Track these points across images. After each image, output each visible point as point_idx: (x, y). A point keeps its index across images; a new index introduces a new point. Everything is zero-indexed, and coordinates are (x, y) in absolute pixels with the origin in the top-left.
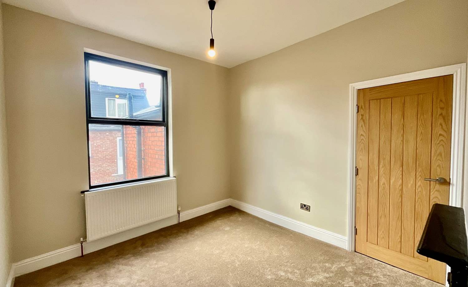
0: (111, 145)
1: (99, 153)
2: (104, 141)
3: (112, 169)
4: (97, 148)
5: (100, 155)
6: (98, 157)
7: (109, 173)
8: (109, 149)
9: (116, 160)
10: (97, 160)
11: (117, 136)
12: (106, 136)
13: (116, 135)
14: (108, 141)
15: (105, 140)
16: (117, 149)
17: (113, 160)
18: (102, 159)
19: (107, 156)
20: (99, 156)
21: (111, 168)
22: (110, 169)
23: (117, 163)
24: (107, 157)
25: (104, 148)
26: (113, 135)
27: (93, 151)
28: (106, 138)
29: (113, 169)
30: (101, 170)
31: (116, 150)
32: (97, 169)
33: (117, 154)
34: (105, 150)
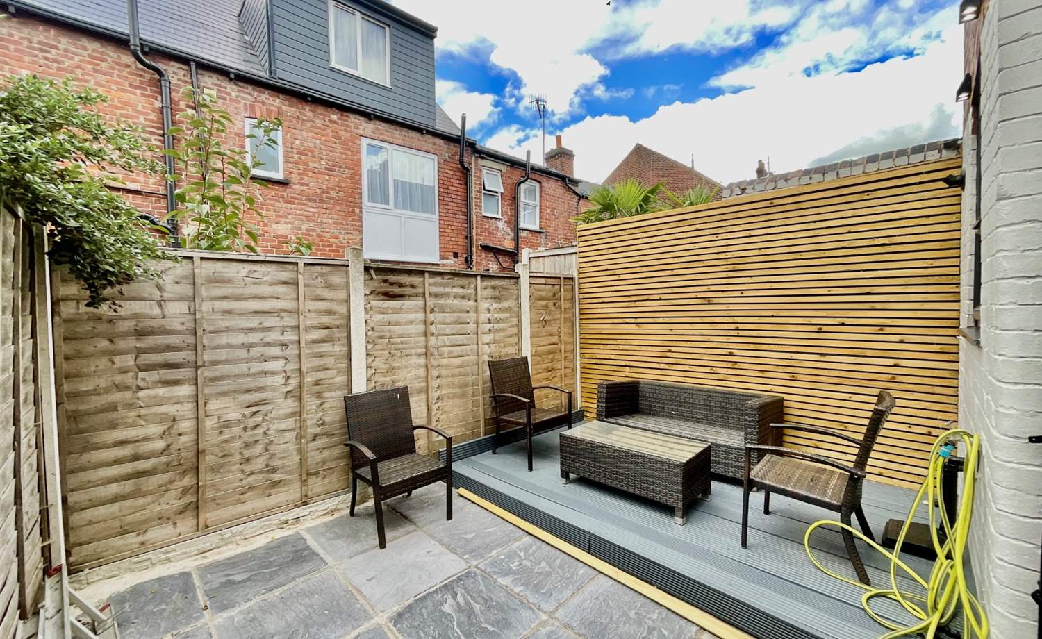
0: (344, 156)
1: (310, 174)
2: (323, 138)
3: (347, 236)
4: (303, 157)
5: (311, 184)
6: (305, 188)
7: (337, 247)
8: (337, 169)
9: (357, 211)
10: (304, 198)
11: (361, 132)
12: (330, 125)
13: (357, 128)
14: (337, 141)
15: (328, 135)
16: (360, 175)
17: (351, 209)
18: (318, 195)
19: (332, 192)
20: (308, 185)
21: (343, 232)
22: (341, 236)
23: (361, 221)
24: (333, 194)
25: (323, 162)
26: (350, 126)
27: (290, 166)
28: (329, 131)
29: (350, 236)
30: (315, 234)
31: (357, 178)
32: (304, 228)
33: (361, 189)
34: (326, 168)
